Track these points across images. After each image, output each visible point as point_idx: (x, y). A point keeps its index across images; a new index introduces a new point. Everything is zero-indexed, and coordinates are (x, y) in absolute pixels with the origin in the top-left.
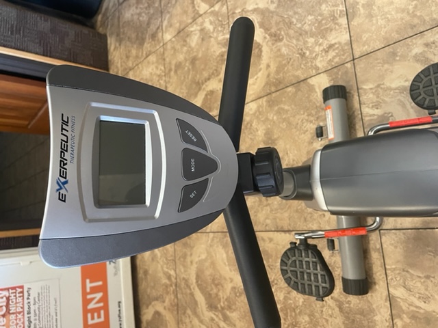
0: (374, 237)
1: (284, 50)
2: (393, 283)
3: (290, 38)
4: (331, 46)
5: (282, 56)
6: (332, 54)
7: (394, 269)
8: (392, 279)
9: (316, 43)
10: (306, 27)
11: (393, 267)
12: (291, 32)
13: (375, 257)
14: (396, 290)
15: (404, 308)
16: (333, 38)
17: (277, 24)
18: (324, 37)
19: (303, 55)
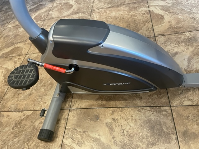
0: (66, 112)
2: (66, 136)
7: (70, 129)
8: (67, 134)
11: (70, 127)
13: (63, 122)
14: (67, 140)
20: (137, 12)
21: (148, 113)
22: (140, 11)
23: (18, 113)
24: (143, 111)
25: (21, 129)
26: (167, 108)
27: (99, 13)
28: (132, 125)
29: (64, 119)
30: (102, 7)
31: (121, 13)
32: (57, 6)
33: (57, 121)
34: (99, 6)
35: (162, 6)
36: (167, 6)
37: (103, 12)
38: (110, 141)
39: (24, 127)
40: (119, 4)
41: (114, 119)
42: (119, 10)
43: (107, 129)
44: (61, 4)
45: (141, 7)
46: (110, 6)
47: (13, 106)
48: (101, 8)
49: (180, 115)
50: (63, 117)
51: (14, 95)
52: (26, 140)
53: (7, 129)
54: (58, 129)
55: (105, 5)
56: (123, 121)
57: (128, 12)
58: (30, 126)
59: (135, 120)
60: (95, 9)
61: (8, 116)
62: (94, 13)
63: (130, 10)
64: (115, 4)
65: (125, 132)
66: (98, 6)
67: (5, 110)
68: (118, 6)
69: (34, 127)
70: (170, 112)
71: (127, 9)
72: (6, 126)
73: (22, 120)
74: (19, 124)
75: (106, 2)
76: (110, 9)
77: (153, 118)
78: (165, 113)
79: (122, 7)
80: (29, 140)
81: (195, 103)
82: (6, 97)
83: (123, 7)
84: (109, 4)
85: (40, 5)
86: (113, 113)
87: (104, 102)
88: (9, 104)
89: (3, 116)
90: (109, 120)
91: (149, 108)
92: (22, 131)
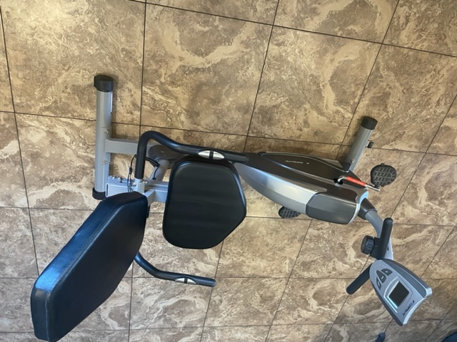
0: (346, 142)
1: (341, 238)
2: (349, 120)
3: (335, 242)
4: (318, 230)
5: (344, 237)
6: (320, 226)
7: (344, 126)
8: (348, 122)
9: (323, 234)
10: (324, 243)
12: (333, 244)
13: (351, 133)
15: (350, 108)
16: (316, 232)
17: (337, 251)
18: (319, 235)
19: (333, 232)
20: (235, 259)
21: (269, 132)
22: (230, 259)
23: (399, 149)
24: (272, 135)
25: (395, 131)
26: (251, 135)
27: (281, 272)
28: (286, 124)
29: (348, 136)
30: (274, 282)
31: (253, 263)
32: (337, 303)
33: (357, 135)
34: (277, 285)
35: (203, 261)
36: (197, 259)
37: (275, 271)
38: (309, 112)
39: (392, 133)
40: (251, 280)
41: (301, 130)
42: (254, 269)
43: (309, 122)
44: (331, 307)
45: (227, 265)
46: (264, 280)
47: (405, 157)
48: (276, 279)
49: (243, 128)
50: (349, 138)
51: (403, 169)
52: (390, 120)
53: (411, 133)
54: (356, 127)
55: (269, 283)
56: (293, 128)
57: (245, 262)
58: (385, 133)
59: (282, 127)
60: (284, 281)
61: (411, 146)
62: (288, 274)
63: (241, 265)
64: (255, 281)
65: (294, 118)
66: (279, 284)
67: (414, 154)
68: (253, 277)
69: (381, 132)
70: (250, 131)
71: (244, 268)
72: (412, 136)
73: (394, 140)
74: (397, 137)
75: (266, 290)
76: (265, 274)
77: (266, 127)
78: (255, 131)
79: (249, 273)
80: (387, 120)
81: (226, 136)
82: (413, 169)
83: (247, 273)
84: (264, 285)
85: (363, 314)
86: (300, 135)
87: (305, 147)
88: (409, 160)
89: (416, 147)
90: (306, 130)
91: (266, 136)
92: (394, 129)
